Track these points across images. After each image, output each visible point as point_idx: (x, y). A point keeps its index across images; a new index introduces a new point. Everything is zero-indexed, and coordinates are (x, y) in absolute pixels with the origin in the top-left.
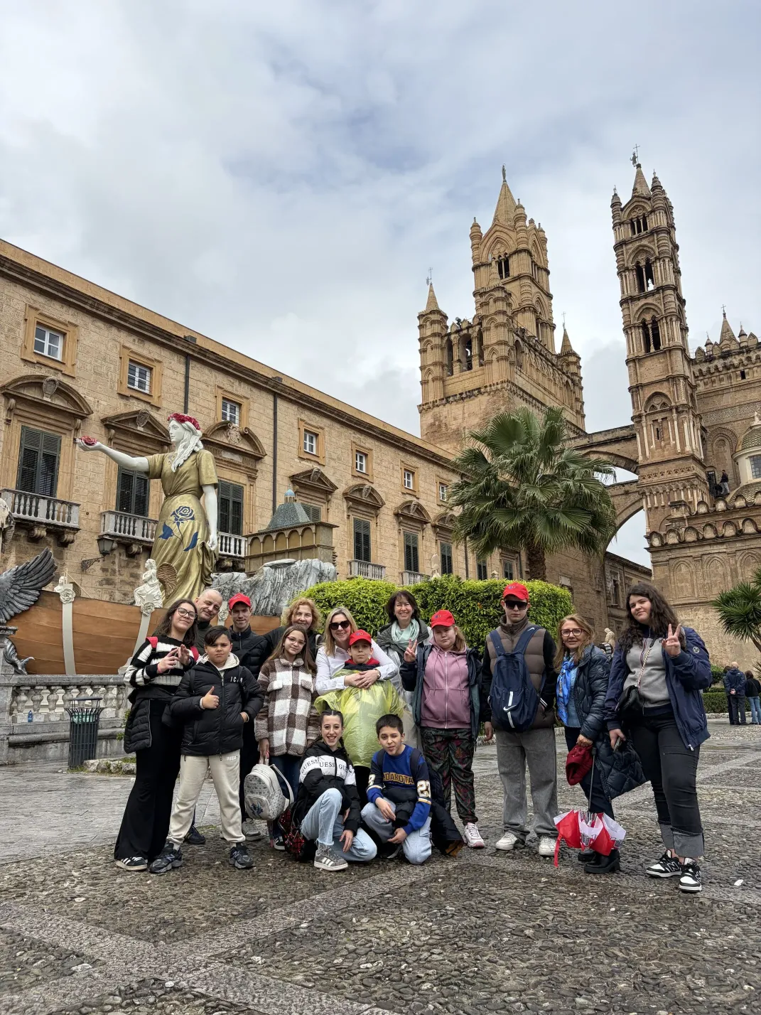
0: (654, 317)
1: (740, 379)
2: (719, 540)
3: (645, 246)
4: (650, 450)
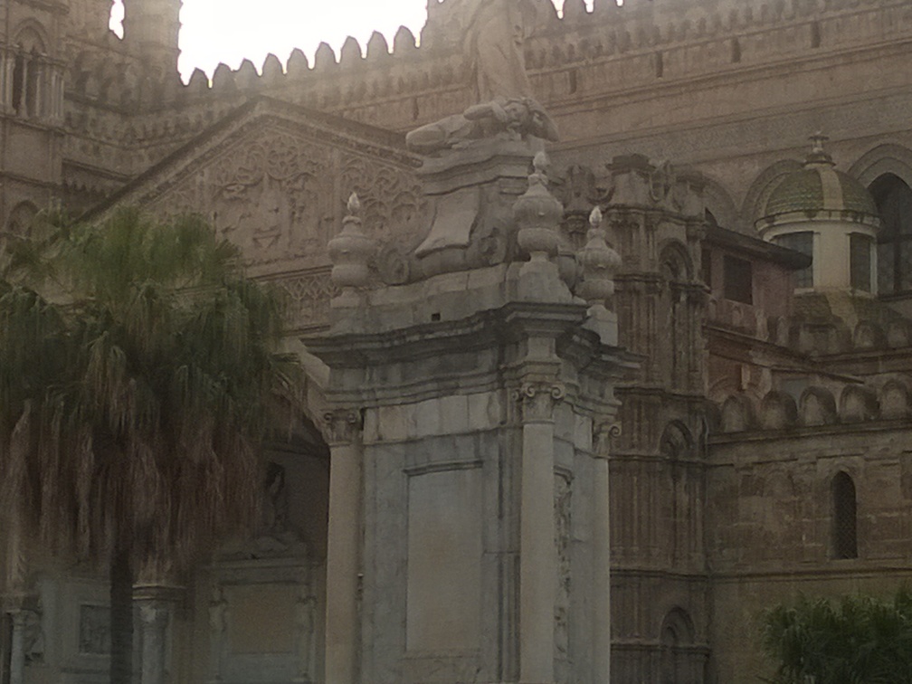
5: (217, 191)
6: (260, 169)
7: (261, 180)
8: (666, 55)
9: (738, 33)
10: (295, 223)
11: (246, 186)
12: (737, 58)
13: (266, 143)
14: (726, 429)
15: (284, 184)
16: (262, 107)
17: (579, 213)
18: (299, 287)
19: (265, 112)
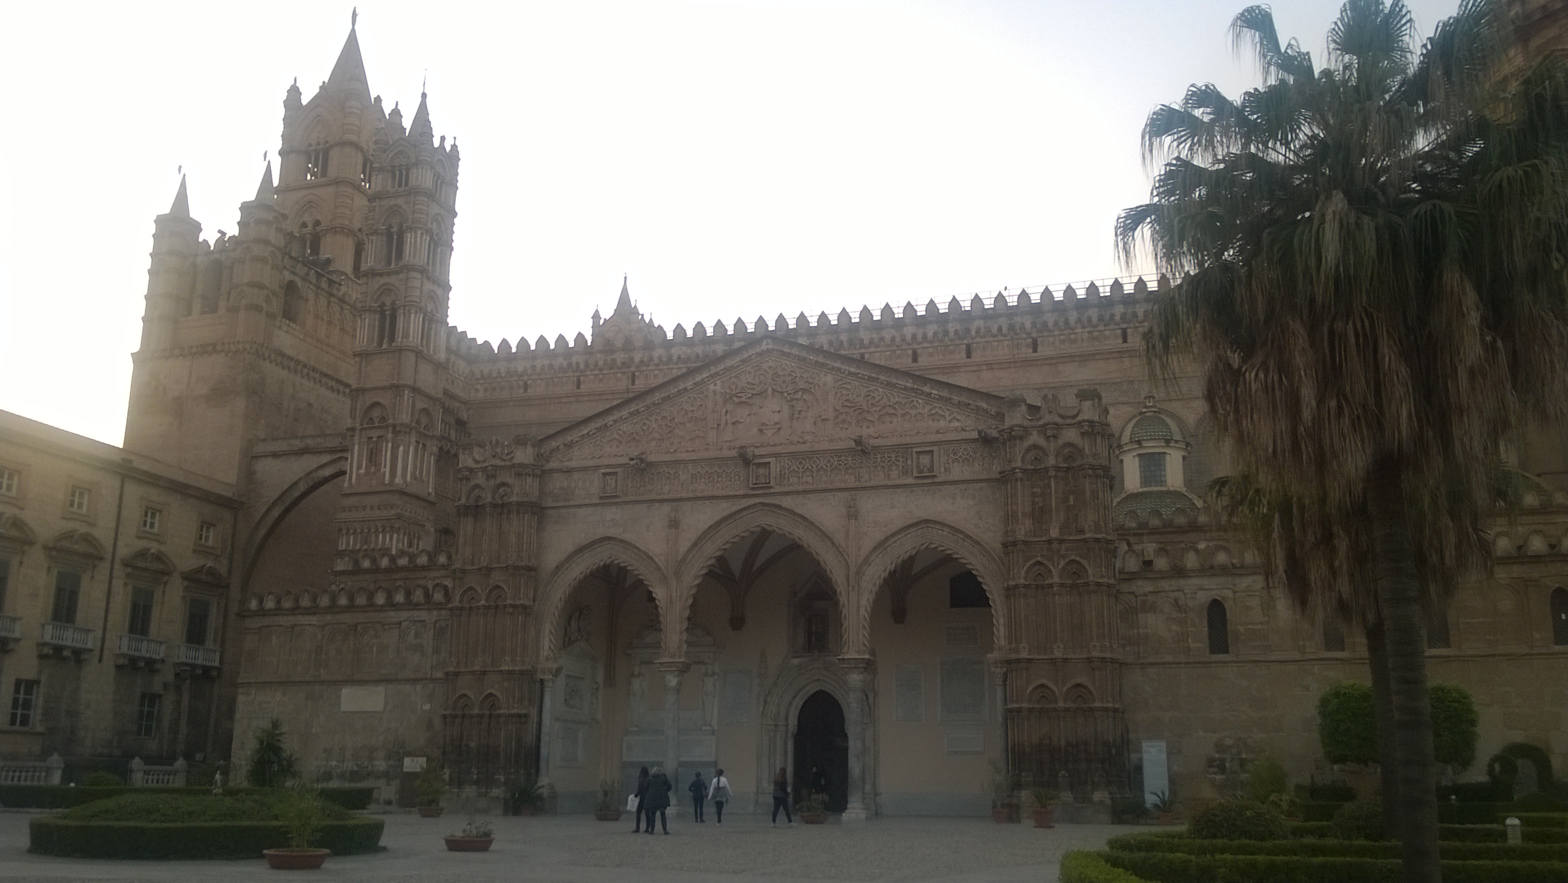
0: (393, 303)
1: (522, 391)
2: (313, 610)
3: (400, 207)
4: (358, 475)
5: (728, 397)
6: (765, 384)
7: (766, 390)
8: (867, 354)
9: (916, 347)
10: (795, 421)
11: (753, 394)
12: (915, 360)
13: (770, 367)
14: (1126, 570)
15: (785, 394)
16: (767, 344)
17: (1056, 424)
18: (801, 463)
19: (770, 347)
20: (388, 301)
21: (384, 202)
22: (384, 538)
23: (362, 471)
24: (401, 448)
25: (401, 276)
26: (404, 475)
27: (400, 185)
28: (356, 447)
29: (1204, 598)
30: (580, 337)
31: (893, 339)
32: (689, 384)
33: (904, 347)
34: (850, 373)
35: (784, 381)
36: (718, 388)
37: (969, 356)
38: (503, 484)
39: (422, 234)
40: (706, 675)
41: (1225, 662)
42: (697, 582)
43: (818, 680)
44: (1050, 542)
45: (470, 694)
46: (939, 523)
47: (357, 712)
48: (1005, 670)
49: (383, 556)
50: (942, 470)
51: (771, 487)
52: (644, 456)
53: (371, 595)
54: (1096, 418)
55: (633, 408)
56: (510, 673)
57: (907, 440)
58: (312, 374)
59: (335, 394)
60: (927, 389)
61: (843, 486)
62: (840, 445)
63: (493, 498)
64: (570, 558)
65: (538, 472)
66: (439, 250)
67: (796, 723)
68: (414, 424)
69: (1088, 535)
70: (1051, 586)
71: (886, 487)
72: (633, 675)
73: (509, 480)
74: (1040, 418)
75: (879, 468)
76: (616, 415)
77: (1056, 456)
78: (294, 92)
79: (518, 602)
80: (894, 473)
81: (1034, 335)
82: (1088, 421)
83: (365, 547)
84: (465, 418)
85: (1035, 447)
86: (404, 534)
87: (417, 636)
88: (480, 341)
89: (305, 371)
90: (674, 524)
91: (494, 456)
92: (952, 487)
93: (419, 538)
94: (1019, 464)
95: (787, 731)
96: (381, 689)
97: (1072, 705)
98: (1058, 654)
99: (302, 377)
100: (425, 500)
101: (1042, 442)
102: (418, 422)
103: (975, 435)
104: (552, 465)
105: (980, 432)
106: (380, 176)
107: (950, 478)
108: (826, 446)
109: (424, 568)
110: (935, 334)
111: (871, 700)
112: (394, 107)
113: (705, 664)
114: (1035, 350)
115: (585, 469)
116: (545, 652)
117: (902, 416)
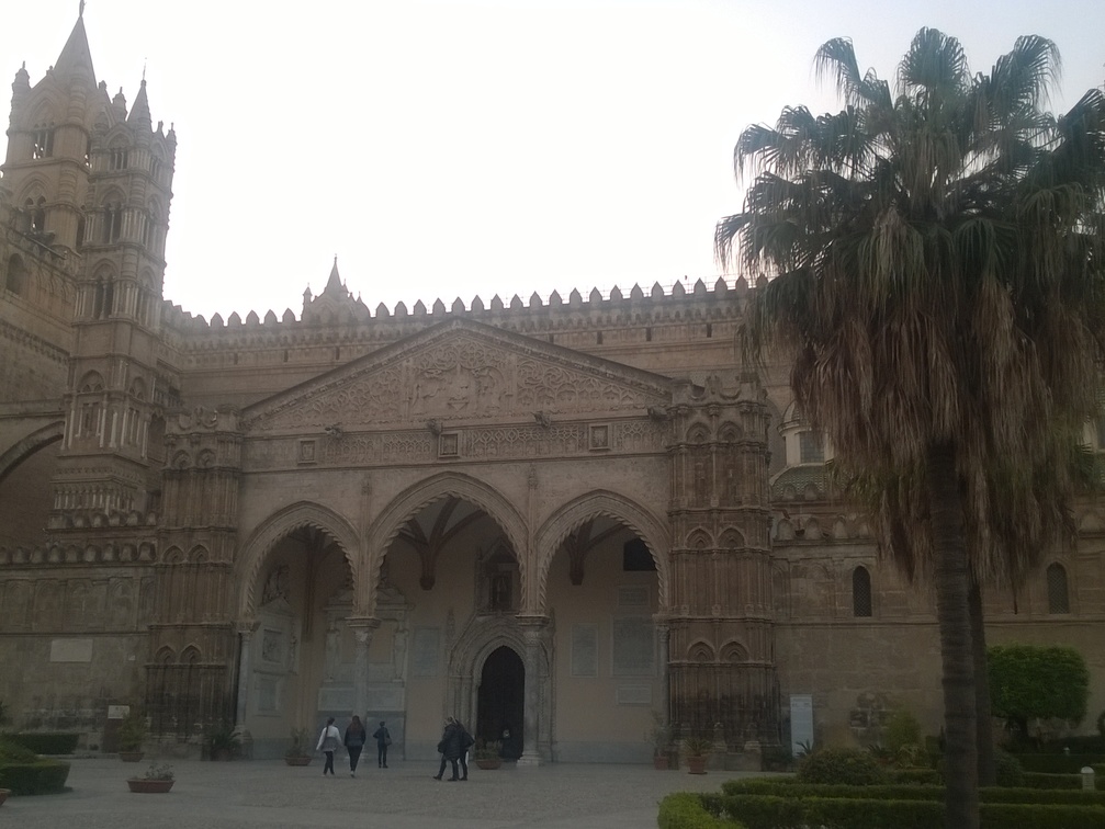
0: (110, 278)
1: (232, 362)
2: (26, 566)
3: (118, 187)
4: (74, 439)
5: (419, 372)
6: (454, 361)
7: (455, 367)
8: (555, 337)
9: (601, 329)
10: (481, 396)
11: (442, 371)
12: (600, 341)
13: (459, 346)
14: (781, 538)
15: (473, 372)
16: (457, 324)
17: (717, 403)
18: (486, 435)
19: (460, 327)
20: (105, 276)
21: (104, 182)
22: (98, 499)
23: (78, 436)
24: (115, 415)
25: (118, 252)
26: (118, 440)
27: (119, 167)
28: (73, 412)
29: (849, 566)
30: (289, 313)
31: (580, 322)
32: (384, 359)
33: (590, 329)
34: (533, 353)
35: (472, 359)
36: (411, 364)
37: (649, 339)
38: (206, 450)
39: (139, 213)
40: (397, 631)
41: (870, 624)
42: (387, 545)
43: (502, 636)
44: (710, 511)
45: (172, 647)
46: (612, 493)
47: (65, 663)
48: (668, 629)
49: (95, 516)
50: (615, 444)
51: (458, 457)
52: (339, 427)
53: (81, 553)
54: (754, 399)
55: (331, 381)
56: (209, 627)
57: (584, 416)
58: (34, 343)
59: (55, 363)
60: (602, 369)
61: (524, 457)
62: (522, 420)
63: (197, 463)
64: (269, 520)
65: (239, 439)
66: (155, 229)
67: (480, 676)
68: (128, 392)
69: (744, 506)
70: (710, 552)
71: (563, 458)
72: (328, 631)
73: (211, 447)
74: (703, 399)
75: (558, 442)
76: (315, 387)
77: (718, 434)
78: (22, 76)
79: (218, 562)
80: (572, 447)
81: (709, 321)
82: (747, 402)
83: (79, 507)
84: (179, 388)
85: (699, 424)
86: (118, 495)
87: (124, 591)
88: (194, 315)
89: (28, 339)
90: (367, 490)
91: (198, 424)
92: (624, 460)
93: (132, 499)
94: (684, 440)
95: (471, 685)
96: (89, 641)
97: (727, 662)
98: (716, 614)
99: (25, 345)
100: (138, 464)
101: (705, 420)
102: (132, 390)
103: (645, 412)
104: (255, 432)
105: (649, 410)
106: (100, 158)
107: (622, 452)
108: (510, 420)
109: (135, 528)
110: (619, 318)
111: (549, 656)
112: (118, 92)
113: (396, 620)
114: (709, 335)
115: (283, 438)
116: (244, 608)
117: (580, 393)
